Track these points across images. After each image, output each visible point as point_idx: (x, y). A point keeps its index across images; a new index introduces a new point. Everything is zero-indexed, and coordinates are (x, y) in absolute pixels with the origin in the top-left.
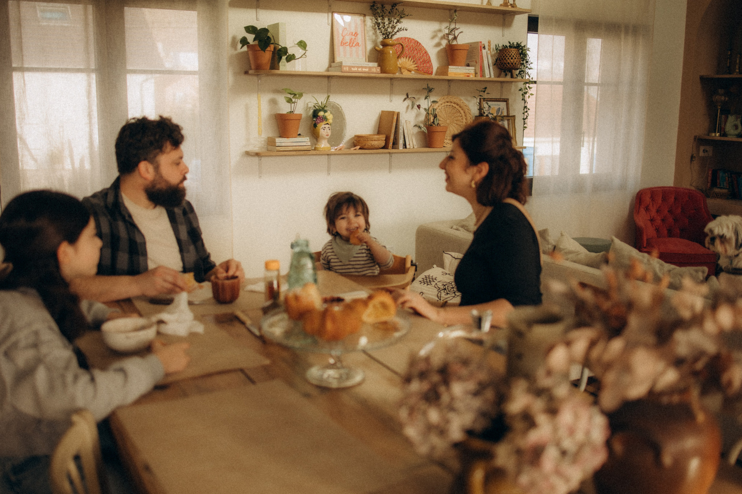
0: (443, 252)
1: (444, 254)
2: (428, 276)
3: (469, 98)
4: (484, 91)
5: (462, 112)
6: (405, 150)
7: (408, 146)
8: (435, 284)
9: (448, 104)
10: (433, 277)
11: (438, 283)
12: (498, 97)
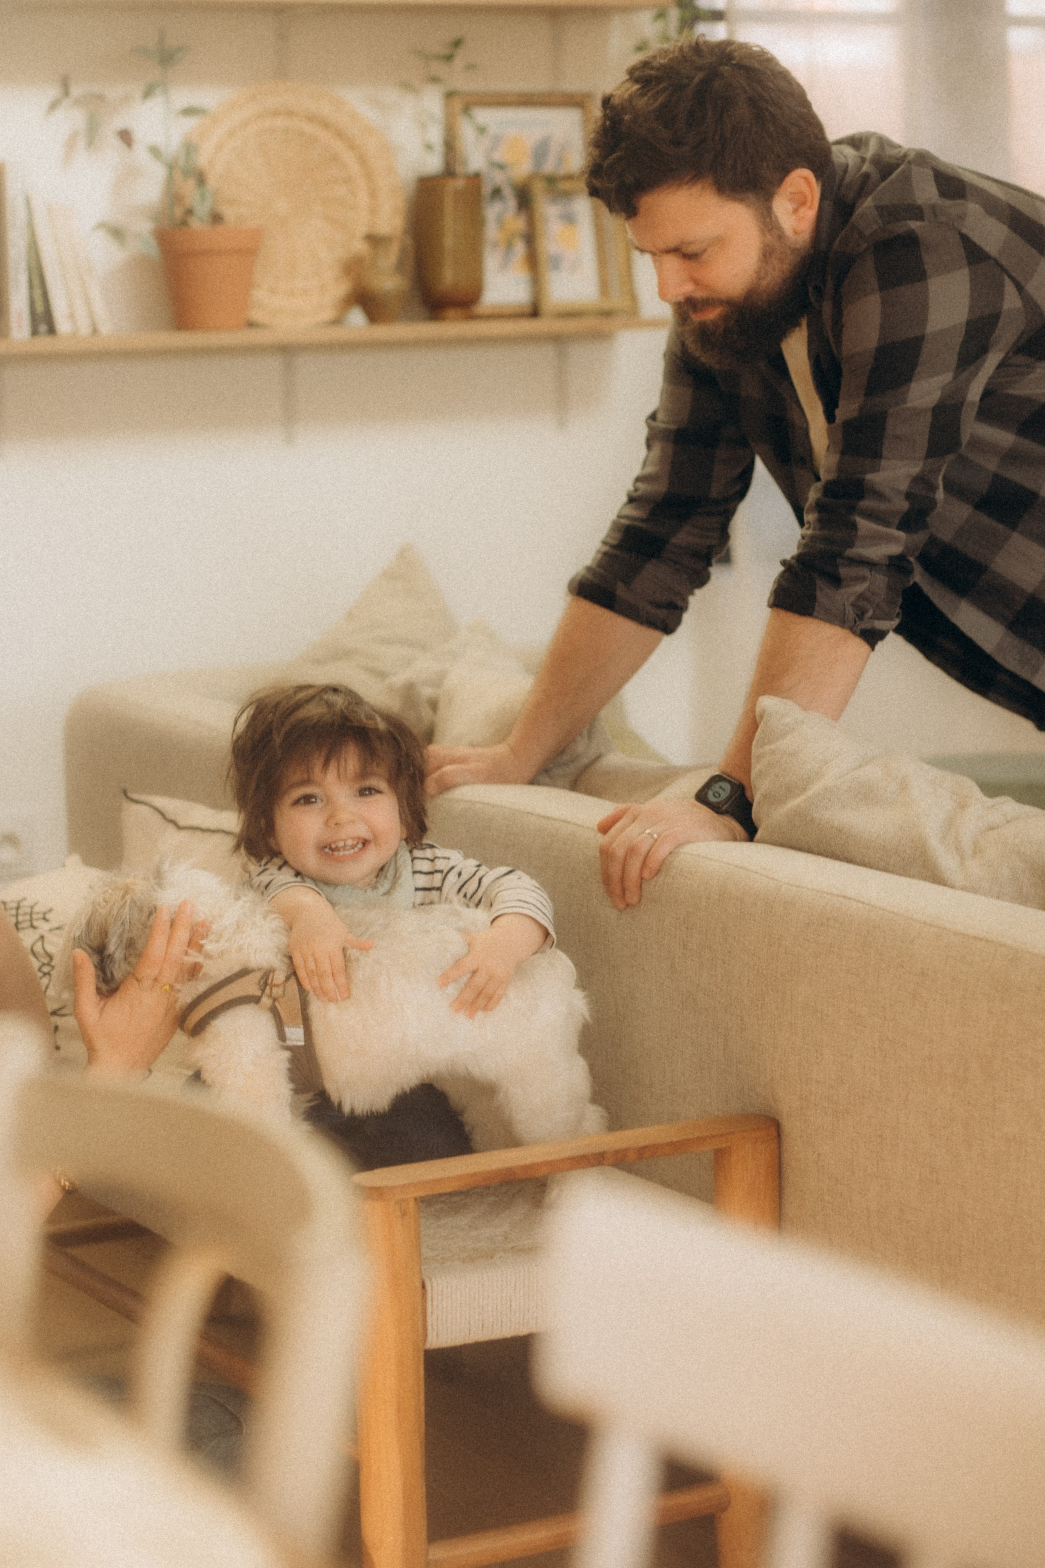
0: (125, 793)
1: (126, 804)
2: (14, 905)
3: (391, 95)
4: (449, 58)
5: (349, 158)
6: (44, 344)
7: (63, 325)
8: (36, 937)
9: (279, 122)
10: (36, 909)
11: (48, 937)
12: (539, 84)
